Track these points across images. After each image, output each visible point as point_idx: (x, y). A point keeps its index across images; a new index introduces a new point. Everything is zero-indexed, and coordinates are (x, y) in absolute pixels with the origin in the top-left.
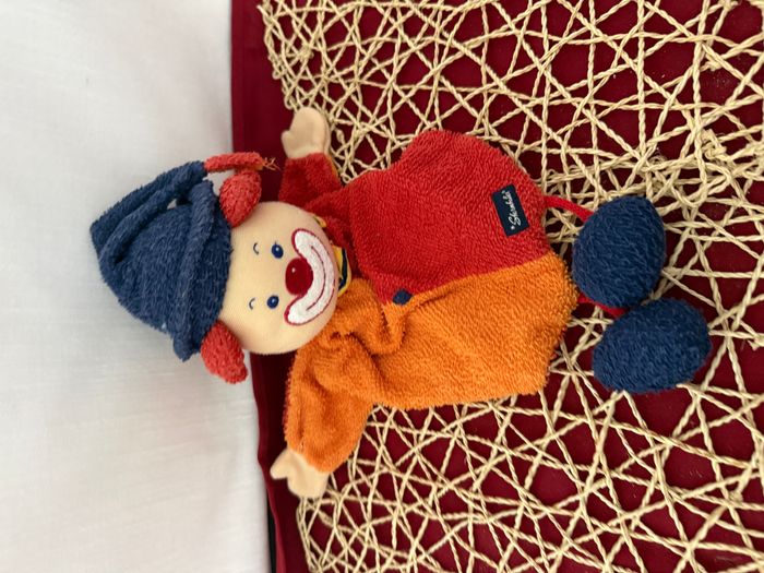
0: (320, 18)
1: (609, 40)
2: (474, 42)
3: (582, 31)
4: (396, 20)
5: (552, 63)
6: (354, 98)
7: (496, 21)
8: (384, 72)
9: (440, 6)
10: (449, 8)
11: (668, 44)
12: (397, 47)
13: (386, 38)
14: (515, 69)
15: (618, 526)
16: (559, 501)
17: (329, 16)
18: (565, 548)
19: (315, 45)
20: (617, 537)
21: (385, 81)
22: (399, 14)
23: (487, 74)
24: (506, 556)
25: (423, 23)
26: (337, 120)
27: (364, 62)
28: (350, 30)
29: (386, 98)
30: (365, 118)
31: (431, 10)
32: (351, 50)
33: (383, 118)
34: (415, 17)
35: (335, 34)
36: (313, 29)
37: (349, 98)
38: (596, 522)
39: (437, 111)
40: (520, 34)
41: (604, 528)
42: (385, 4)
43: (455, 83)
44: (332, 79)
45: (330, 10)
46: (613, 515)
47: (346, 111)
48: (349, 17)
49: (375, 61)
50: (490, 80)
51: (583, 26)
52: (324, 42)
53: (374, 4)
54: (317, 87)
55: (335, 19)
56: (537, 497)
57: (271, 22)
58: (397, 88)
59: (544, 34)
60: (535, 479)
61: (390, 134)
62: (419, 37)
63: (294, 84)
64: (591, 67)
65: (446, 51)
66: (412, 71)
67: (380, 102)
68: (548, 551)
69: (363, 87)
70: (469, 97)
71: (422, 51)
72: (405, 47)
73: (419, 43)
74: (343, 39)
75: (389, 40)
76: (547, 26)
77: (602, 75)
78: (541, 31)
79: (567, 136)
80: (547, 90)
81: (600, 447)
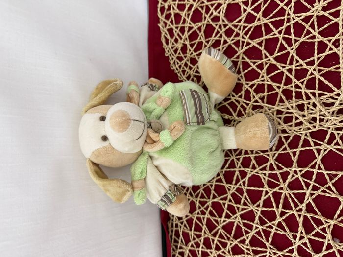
0: (186, 29)
3: (311, 35)
4: (221, 30)
9: (242, 24)
10: (246, 25)
12: (222, 42)
16: (285, 249)
17: (190, 28)
19: (184, 41)
22: (223, 27)
25: (234, 31)
26: (194, 74)
28: (200, 34)
31: (238, 25)
32: (200, 43)
34: (230, 28)
35: (193, 36)
36: (183, 34)
39: (241, 70)
42: (216, 23)
44: (192, 56)
45: (191, 26)
46: (311, 255)
48: (200, 29)
52: (188, 40)
53: (211, 23)
54: (185, 60)
55: (193, 30)
56: (275, 247)
57: (164, 31)
60: (273, 238)
62: (232, 38)
63: (175, 58)
64: (316, 51)
65: (245, 44)
66: (230, 52)
71: (234, 43)
72: (225, 42)
73: (232, 40)
74: (197, 39)
75: (218, 39)
76: (294, 33)
77: (321, 55)
78: (290, 35)
79: (305, 83)
80: (294, 62)
81: (301, 224)
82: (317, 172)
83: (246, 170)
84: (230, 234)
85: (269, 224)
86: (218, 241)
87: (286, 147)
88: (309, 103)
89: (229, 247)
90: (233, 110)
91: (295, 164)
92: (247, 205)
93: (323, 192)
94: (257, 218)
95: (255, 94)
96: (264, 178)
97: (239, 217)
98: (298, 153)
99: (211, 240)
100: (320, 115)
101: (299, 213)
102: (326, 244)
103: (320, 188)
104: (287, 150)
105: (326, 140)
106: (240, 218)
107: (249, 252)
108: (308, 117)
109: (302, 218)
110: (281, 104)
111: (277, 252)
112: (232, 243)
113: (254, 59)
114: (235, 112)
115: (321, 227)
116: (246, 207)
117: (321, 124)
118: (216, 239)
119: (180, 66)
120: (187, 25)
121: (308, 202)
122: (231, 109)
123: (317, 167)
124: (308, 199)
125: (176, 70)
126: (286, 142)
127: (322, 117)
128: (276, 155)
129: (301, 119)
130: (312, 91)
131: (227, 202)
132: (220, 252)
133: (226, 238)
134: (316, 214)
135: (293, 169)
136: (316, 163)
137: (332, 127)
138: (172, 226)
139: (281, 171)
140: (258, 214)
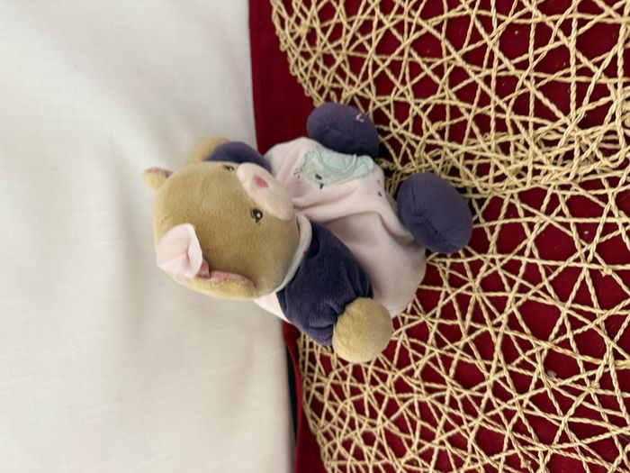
0: (314, 1)
1: (548, 20)
2: (435, 21)
3: (524, 11)
4: (374, 1)
5: (500, 39)
6: (343, 66)
8: (366, 44)
11: (598, 25)
12: (375, 24)
13: (366, 16)
14: (470, 44)
15: (514, 404)
16: (474, 385)
18: (480, 419)
19: (311, 22)
20: (514, 412)
21: (366, 52)
23: (447, 48)
24: (441, 423)
25: (395, 4)
26: (330, 84)
27: (349, 37)
28: (338, 9)
29: (368, 67)
30: (352, 82)
32: (339, 27)
33: (366, 83)
35: (327, 13)
36: (309, 9)
37: (339, 67)
38: (499, 401)
39: (407, 78)
40: (473, 13)
41: (504, 405)
43: (421, 54)
44: (325, 51)
46: (511, 397)
47: (338, 77)
49: (359, 35)
50: (449, 53)
51: (525, 7)
52: (318, 20)
54: (314, 57)
55: (326, 1)
56: (459, 383)
57: (276, 4)
58: (376, 58)
59: (493, 13)
60: (457, 369)
61: (372, 95)
62: (392, 15)
63: (297, 55)
64: (532, 43)
65: (413, 28)
66: (388, 44)
67: (363, 70)
68: (469, 421)
69: (350, 58)
70: (433, 66)
71: (395, 26)
73: (393, 20)
74: (332, 17)
75: (368, 18)
76: (496, 6)
77: (540, 50)
78: (490, 11)
79: (512, 102)
80: (495, 63)
81: (498, 348)
82: (528, 262)
84: (391, 360)
85: (450, 346)
86: (374, 370)
87: (478, 219)
88: (518, 141)
90: (395, 151)
91: (492, 247)
92: (416, 314)
93: (534, 294)
94: (432, 336)
95: (429, 123)
96: (444, 271)
97: (404, 334)
98: (497, 229)
99: (363, 370)
100: (534, 163)
102: (535, 380)
103: (530, 289)
104: (480, 223)
105: (544, 207)
106: (406, 336)
107: (419, 390)
108: (515, 166)
109: (500, 338)
110: (473, 141)
111: (461, 390)
112: (395, 375)
113: (429, 58)
114: (397, 156)
115: (529, 353)
116: (415, 317)
117: (536, 178)
118: (371, 367)
119: (306, 70)
121: (510, 312)
122: (392, 151)
123: (527, 252)
124: (511, 307)
125: (299, 77)
126: (480, 207)
127: (538, 167)
129: (503, 170)
130: (523, 118)
132: (377, 389)
133: (385, 366)
134: (522, 331)
135: (489, 256)
136: (525, 247)
137: (553, 184)
138: (305, 346)
139: (469, 259)
140: (433, 329)
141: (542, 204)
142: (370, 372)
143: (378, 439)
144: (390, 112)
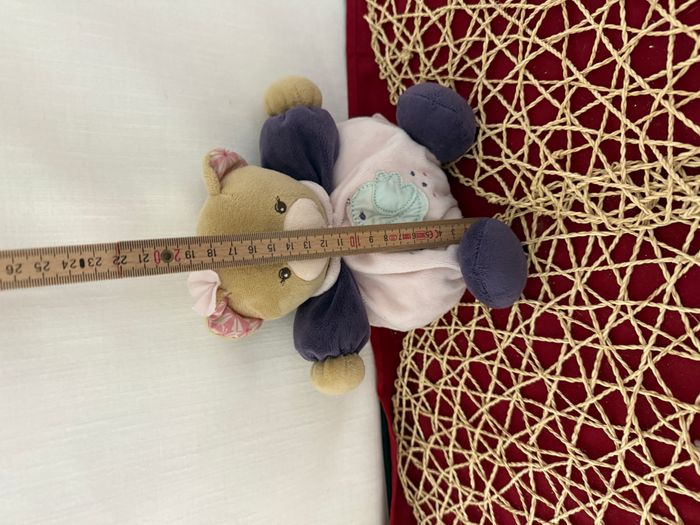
0: (417, 23)
1: (689, 31)
2: (555, 38)
3: (660, 22)
4: (484, 21)
5: (631, 54)
7: (576, 18)
8: (475, 68)
9: (523, 5)
10: (531, 6)
12: (485, 46)
13: (475, 38)
14: (595, 62)
15: (652, 479)
16: (602, 456)
17: (425, 20)
18: (610, 496)
19: (414, 47)
20: (653, 489)
21: (476, 76)
22: (486, 14)
23: (568, 68)
24: (561, 499)
25: (508, 22)
27: (457, 60)
28: (444, 32)
29: (477, 92)
31: (515, 9)
32: (445, 49)
34: (500, 17)
35: (432, 35)
36: (412, 33)
38: (633, 475)
39: (522, 103)
40: (599, 28)
41: (640, 480)
42: (473, 7)
43: (537, 77)
44: (430, 76)
45: (426, 15)
46: (649, 470)
48: (442, 20)
49: (467, 59)
50: (570, 74)
51: (662, 17)
52: (421, 44)
53: (464, 6)
55: (430, 23)
56: (583, 452)
57: (376, 28)
58: (486, 82)
59: (623, 26)
60: (580, 435)
61: (481, 124)
62: (504, 36)
63: (398, 83)
64: (670, 58)
65: (529, 47)
66: (500, 67)
67: (472, 96)
68: (595, 498)
70: (552, 89)
71: (507, 48)
72: (492, 45)
73: (506, 40)
75: (478, 39)
76: (626, 19)
77: (681, 65)
78: (619, 24)
79: (646, 126)
80: (626, 83)
81: (631, 411)
82: (667, 310)
83: (530, 303)
84: (503, 424)
85: (573, 407)
86: (482, 435)
87: (606, 260)
88: (654, 169)
89: (500, 448)
90: (507, 184)
91: (624, 292)
92: (532, 371)
93: (675, 348)
94: (551, 396)
95: (547, 152)
96: (565, 320)
97: (518, 394)
98: (629, 272)
99: (469, 433)
100: (674, 194)
101: (629, 389)
102: (678, 451)
103: (670, 342)
104: (607, 264)
105: (686, 246)
106: (520, 395)
107: (536, 458)
108: (651, 198)
109: (633, 400)
110: (598, 171)
111: (586, 461)
112: (506, 440)
113: (547, 80)
114: (510, 190)
115: (671, 418)
116: (531, 374)
117: (676, 211)
118: (478, 431)
120: (418, 14)
121: (646, 367)
122: (503, 184)
123: (666, 299)
124: (646, 363)
126: (607, 247)
127: (679, 198)
128: (588, 275)
129: (636, 202)
130: (660, 143)
131: (496, 364)
132: (485, 456)
133: (495, 430)
134: (661, 392)
135: (619, 303)
136: (664, 292)
137: (698, 218)
138: (401, 405)
139: (596, 307)
140: (553, 388)
141: (684, 242)
142: (477, 437)
143: (485, 514)
144: (502, 141)
